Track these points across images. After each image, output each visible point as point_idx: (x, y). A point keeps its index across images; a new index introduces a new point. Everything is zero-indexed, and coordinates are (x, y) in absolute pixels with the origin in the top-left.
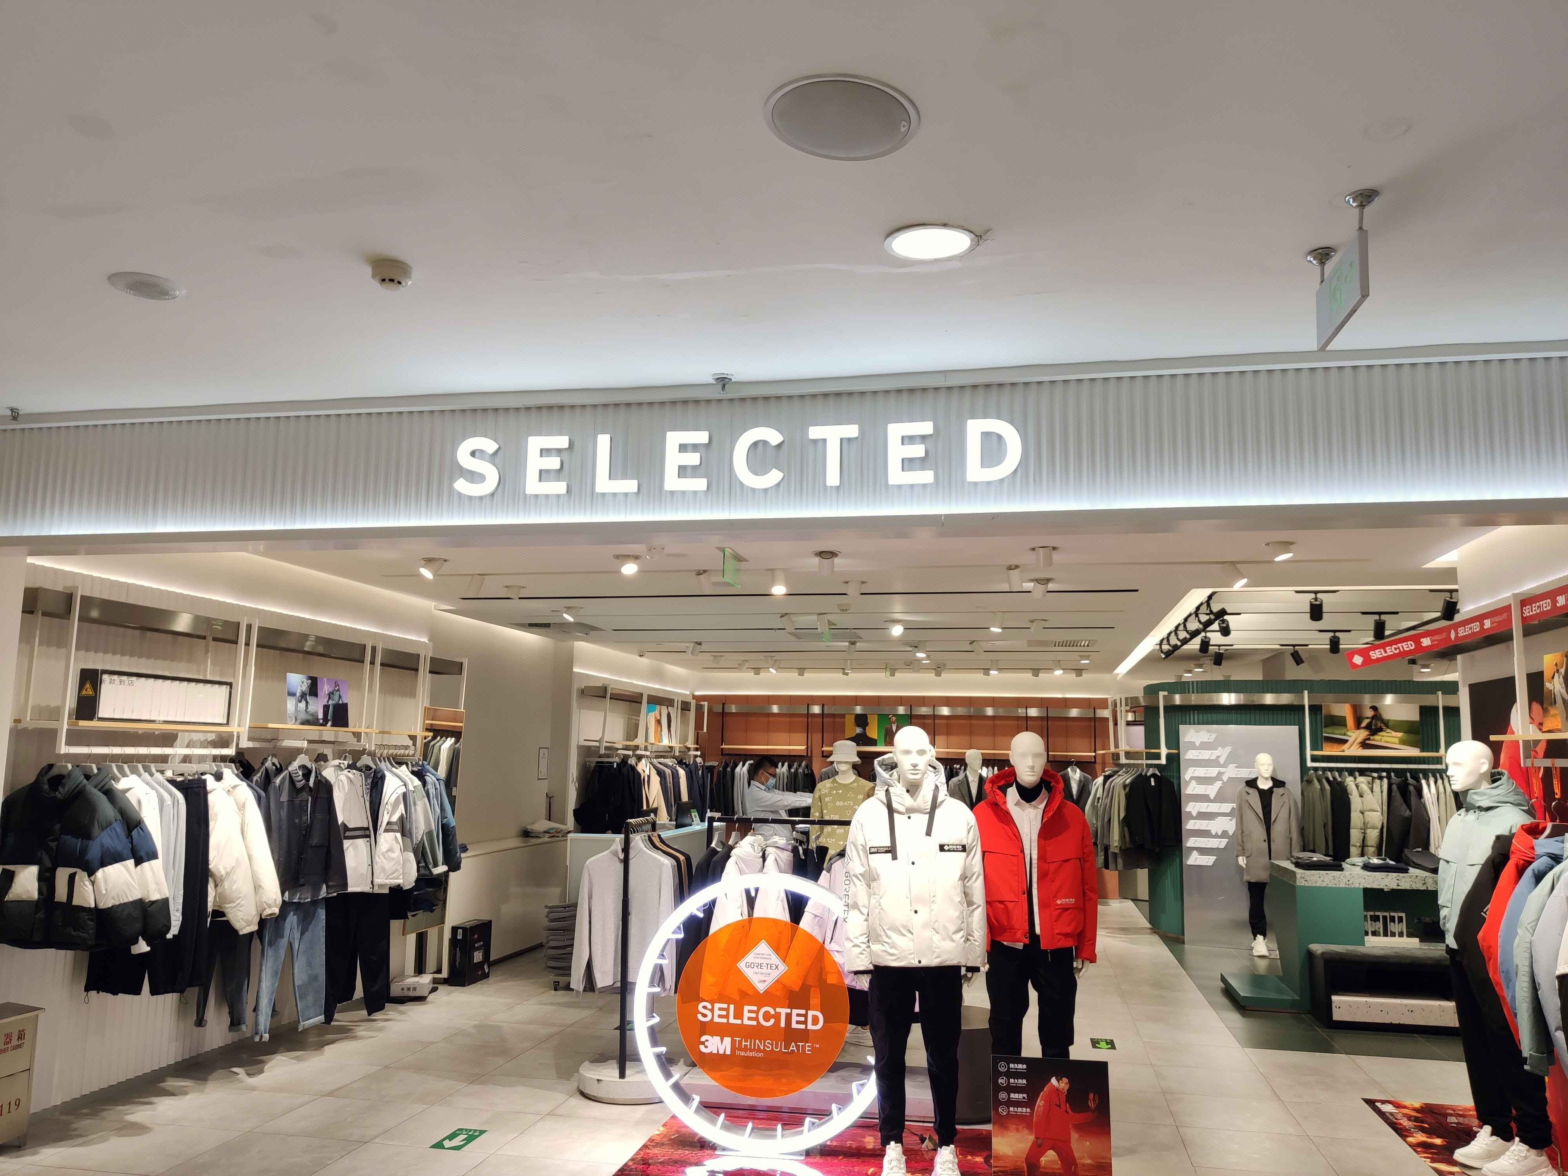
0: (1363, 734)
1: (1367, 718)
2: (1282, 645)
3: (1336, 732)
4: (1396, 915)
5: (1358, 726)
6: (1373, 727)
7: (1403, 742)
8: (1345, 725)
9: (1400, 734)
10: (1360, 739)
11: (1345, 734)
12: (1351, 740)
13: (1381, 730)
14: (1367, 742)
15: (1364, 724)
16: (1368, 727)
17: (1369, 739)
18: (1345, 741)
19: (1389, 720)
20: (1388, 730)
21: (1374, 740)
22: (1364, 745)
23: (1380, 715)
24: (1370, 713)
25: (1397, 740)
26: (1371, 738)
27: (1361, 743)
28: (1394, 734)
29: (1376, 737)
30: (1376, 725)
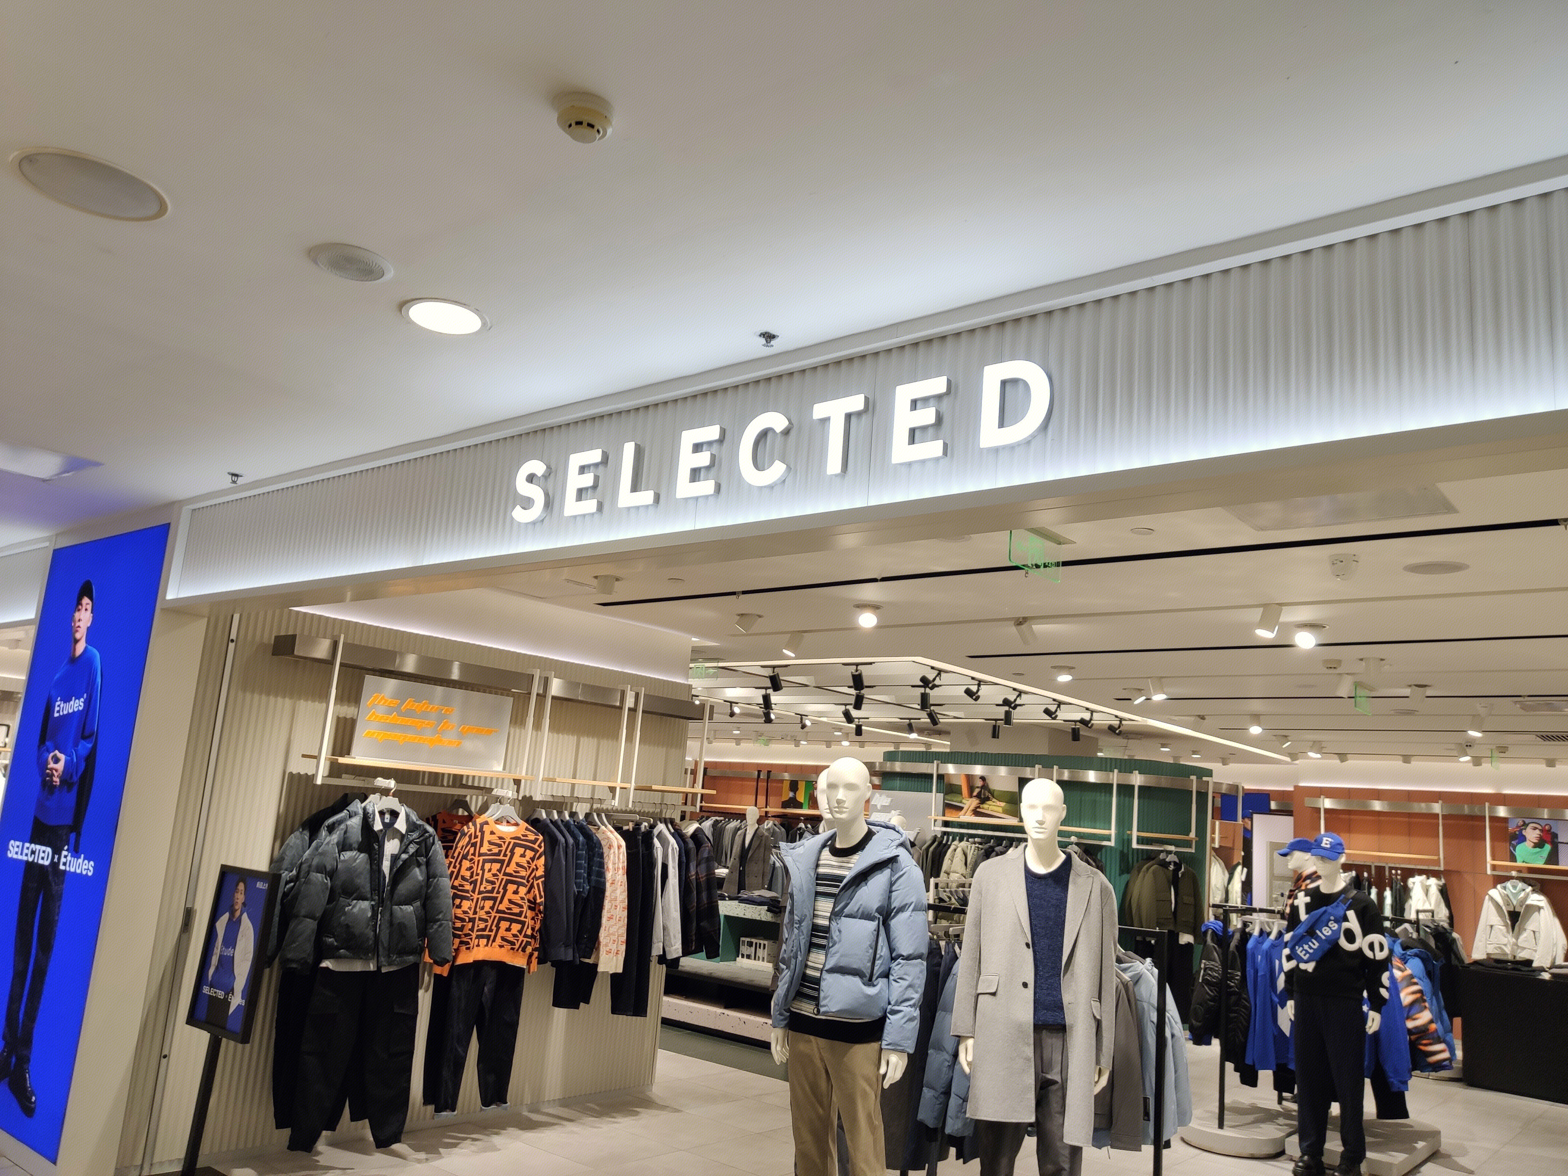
0: (974, 802)
1: (978, 787)
2: (901, 719)
3: (954, 799)
4: (762, 942)
5: (971, 796)
6: (982, 796)
7: (1006, 812)
8: (961, 794)
9: (1003, 804)
10: (972, 808)
11: (961, 802)
12: (966, 807)
13: (988, 799)
14: (978, 810)
15: (975, 794)
16: (978, 796)
17: (979, 807)
18: (961, 808)
19: (994, 790)
20: (994, 800)
21: (983, 808)
22: (976, 813)
23: (987, 784)
24: (979, 783)
25: (1000, 810)
26: (981, 806)
27: (973, 810)
28: (998, 803)
29: (985, 806)
30: (984, 794)
